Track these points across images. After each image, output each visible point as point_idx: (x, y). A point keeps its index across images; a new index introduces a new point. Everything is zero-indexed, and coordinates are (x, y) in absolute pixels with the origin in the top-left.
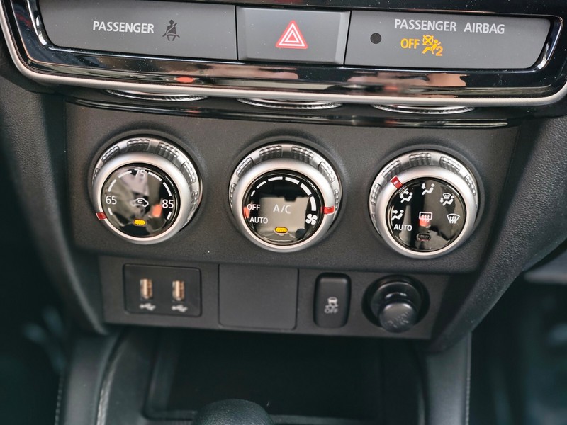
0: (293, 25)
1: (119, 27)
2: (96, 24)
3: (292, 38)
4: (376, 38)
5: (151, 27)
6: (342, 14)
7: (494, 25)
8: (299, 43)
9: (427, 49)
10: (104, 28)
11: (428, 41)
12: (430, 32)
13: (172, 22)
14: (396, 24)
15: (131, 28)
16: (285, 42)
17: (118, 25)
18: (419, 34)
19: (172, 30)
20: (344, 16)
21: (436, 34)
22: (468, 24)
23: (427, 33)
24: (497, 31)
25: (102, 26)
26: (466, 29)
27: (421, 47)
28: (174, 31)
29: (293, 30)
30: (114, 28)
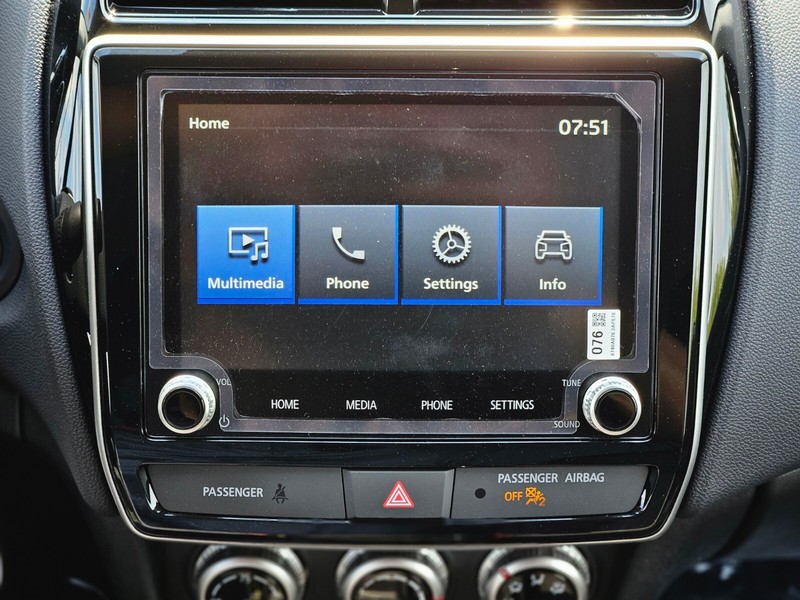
0: (399, 486)
1: (229, 492)
2: (206, 490)
3: (399, 498)
4: (480, 493)
5: (260, 492)
6: (446, 472)
7: (594, 474)
8: (406, 502)
9: (531, 500)
10: (214, 493)
11: (531, 492)
12: (533, 484)
13: (280, 486)
14: (500, 478)
15: (240, 492)
16: (391, 502)
17: (228, 490)
18: (522, 487)
19: (281, 493)
20: (448, 474)
21: (538, 486)
22: (569, 475)
23: (529, 485)
24: (597, 479)
25: (212, 492)
26: (567, 479)
27: (525, 499)
28: (283, 494)
29: (399, 490)
30: (224, 493)
